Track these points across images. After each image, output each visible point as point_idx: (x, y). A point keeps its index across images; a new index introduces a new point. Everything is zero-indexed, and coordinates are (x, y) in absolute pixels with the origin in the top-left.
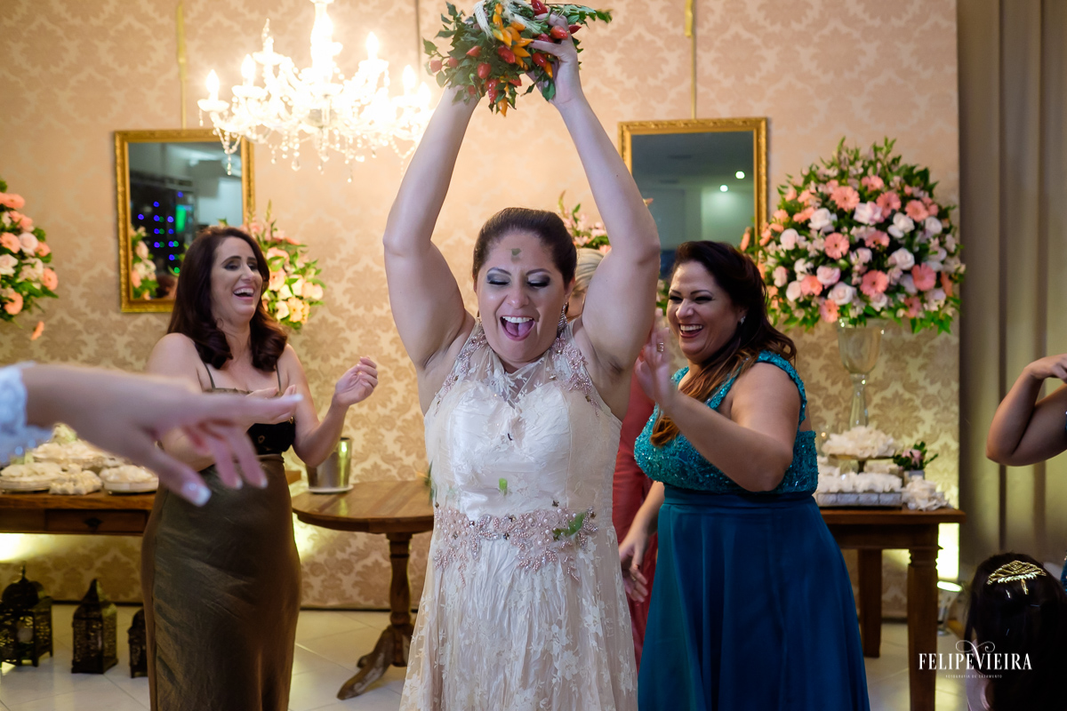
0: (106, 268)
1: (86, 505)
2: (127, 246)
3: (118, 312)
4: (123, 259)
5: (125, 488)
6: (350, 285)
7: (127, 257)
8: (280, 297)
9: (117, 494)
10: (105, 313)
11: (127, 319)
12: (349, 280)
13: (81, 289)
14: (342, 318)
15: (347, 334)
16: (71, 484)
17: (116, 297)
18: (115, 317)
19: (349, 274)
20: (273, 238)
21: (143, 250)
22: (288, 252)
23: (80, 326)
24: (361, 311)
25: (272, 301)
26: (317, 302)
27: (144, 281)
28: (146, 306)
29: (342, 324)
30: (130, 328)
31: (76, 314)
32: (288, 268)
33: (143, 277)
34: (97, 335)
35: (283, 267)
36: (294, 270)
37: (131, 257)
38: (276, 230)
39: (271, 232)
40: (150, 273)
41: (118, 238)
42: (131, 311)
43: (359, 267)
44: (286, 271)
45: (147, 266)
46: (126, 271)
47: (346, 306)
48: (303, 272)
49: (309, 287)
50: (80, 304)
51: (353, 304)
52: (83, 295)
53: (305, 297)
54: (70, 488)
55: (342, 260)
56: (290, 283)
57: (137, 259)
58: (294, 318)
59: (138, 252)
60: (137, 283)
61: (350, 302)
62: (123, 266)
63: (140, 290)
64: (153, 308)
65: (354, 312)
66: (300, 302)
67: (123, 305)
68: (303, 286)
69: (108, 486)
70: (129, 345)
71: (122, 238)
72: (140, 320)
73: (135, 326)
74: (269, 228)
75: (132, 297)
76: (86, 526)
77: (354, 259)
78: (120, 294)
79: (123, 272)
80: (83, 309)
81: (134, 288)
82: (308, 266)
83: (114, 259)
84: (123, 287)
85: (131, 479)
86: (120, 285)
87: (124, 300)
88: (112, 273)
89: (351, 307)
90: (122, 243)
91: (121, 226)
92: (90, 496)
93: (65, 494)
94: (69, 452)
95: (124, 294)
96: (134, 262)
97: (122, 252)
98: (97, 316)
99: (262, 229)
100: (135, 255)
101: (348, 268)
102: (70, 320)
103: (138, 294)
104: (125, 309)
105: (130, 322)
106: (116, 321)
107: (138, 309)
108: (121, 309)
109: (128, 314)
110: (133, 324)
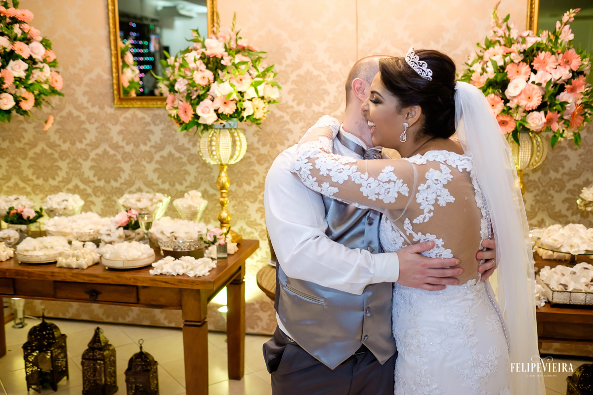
0: (101, 71)
1: (87, 279)
2: (117, 54)
3: (111, 107)
4: (114, 65)
5: (119, 265)
6: (294, 86)
7: (117, 63)
8: (246, 97)
9: (112, 270)
10: (102, 108)
11: (119, 112)
12: (294, 82)
13: (83, 88)
14: (287, 113)
15: (291, 126)
16: (74, 259)
17: (110, 95)
18: (109, 110)
19: (293, 77)
20: (238, 45)
21: (130, 58)
22: (250, 58)
23: (83, 118)
24: (302, 108)
25: (240, 101)
26: (274, 101)
27: (131, 82)
28: (133, 102)
29: (287, 118)
30: (121, 119)
31: (80, 108)
32: (251, 72)
33: (130, 79)
34: (96, 125)
35: (248, 71)
36: (256, 73)
37: (121, 64)
38: (240, 38)
39: (236, 40)
40: (135, 76)
41: (110, 47)
42: (121, 106)
43: (301, 72)
44: (250, 75)
45: (133, 71)
46: (117, 74)
47: (290, 103)
48: (264, 75)
49: (269, 88)
50: (83, 100)
51: (296, 102)
52: (85, 93)
53: (266, 97)
54: (74, 263)
55: (288, 66)
56: (255, 86)
57: (125, 65)
58: (257, 116)
59: (126, 59)
60: (126, 84)
61: (293, 100)
62: (114, 70)
63: (128, 89)
64: (138, 104)
65: (296, 109)
66: (262, 102)
67: (116, 101)
68: (264, 88)
69: (104, 262)
70: (120, 132)
71: (113, 48)
72: (129, 114)
73: (125, 118)
74: (234, 37)
75: (122, 96)
76: (87, 296)
77: (297, 65)
78: (113, 93)
79: (115, 75)
80: (85, 104)
81: (123, 88)
82: (267, 70)
83: (108, 65)
84: (115, 87)
85: (123, 257)
86: (113, 85)
87: (116, 97)
88: (106, 76)
89: (294, 104)
90: (114, 52)
91: (112, 38)
92: (90, 271)
93: (70, 268)
94: (74, 225)
95: (116, 92)
96: (123, 67)
97: (113, 59)
98: (96, 110)
99: (228, 38)
100: (124, 62)
101: (292, 72)
102: (76, 113)
103: (126, 92)
104: (117, 104)
105: (121, 115)
106: (111, 114)
107: (127, 104)
108: (114, 104)
109: (119, 108)
110: (123, 116)
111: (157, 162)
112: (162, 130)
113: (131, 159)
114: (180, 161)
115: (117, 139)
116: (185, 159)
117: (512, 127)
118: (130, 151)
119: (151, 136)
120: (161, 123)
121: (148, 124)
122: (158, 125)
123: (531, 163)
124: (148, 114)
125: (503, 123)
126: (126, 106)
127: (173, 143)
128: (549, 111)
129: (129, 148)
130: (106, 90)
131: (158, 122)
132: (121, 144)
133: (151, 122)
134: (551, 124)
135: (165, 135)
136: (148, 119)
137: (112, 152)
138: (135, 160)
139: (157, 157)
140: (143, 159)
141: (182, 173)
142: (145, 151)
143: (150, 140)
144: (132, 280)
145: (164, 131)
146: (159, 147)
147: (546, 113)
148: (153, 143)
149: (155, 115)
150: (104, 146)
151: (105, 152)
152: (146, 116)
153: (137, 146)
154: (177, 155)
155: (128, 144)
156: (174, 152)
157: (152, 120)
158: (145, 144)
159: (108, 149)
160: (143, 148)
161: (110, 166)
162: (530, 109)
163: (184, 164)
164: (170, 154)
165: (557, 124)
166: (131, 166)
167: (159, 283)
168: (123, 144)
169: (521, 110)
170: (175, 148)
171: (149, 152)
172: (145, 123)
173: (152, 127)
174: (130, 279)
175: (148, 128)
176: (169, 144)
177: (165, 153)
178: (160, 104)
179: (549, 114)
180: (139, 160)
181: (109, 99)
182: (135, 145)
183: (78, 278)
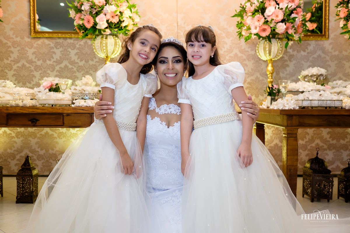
1: (30, 111)
3: (29, 37)
11: (33, 41)
16: (21, 101)
17: (28, 30)
18: (27, 40)
23: (10, 44)
30: (35, 45)
31: (8, 38)
34: (18, 48)
50: (10, 33)
52: (12, 29)
67: (32, 33)
72: (40, 42)
73: (37, 44)
75: (36, 31)
78: (31, 29)
79: (32, 18)
80: (11, 36)
83: (27, 12)
84: (32, 25)
88: (26, 19)
95: (32, 28)
97: (32, 8)
98: (18, 39)
102: (5, 41)
104: (33, 35)
105: (35, 42)
106: (28, 42)
107: (39, 35)
108: (31, 35)
109: (34, 38)
110: (36, 43)
111: (57, 71)
112: (61, 52)
113: (40, 69)
114: (72, 70)
115: (31, 57)
116: (75, 69)
117: (269, 32)
118: (40, 65)
119: (53, 55)
120: (60, 48)
121: (52, 48)
122: (59, 48)
123: (277, 55)
124: (52, 42)
125: (264, 30)
126: (39, 36)
127: (68, 59)
128: (287, 23)
129: (39, 63)
130: (26, 27)
131: (59, 47)
132: (34, 60)
133: (54, 47)
134: (288, 30)
135: (63, 55)
136: (52, 45)
137: (28, 65)
138: (43, 70)
139: (57, 68)
140: (48, 70)
141: (74, 77)
142: (50, 65)
143: (53, 58)
144: (61, 110)
145: (62, 52)
146: (59, 62)
147: (285, 24)
148: (55, 60)
149: (57, 43)
150: (23, 62)
151: (23, 65)
152: (51, 43)
153: (44, 61)
154: (70, 66)
155: (39, 60)
156: (68, 64)
157: (54, 46)
158: (50, 60)
159: (25, 63)
160: (48, 62)
161: (26, 74)
162: (278, 21)
163: (74, 72)
164: (66, 66)
165: (291, 30)
166: (40, 74)
167: (78, 110)
168: (36, 60)
169: (273, 21)
170: (69, 63)
171: (52, 65)
172: (50, 47)
173: (55, 50)
174: (60, 109)
175: (52, 51)
176: (65, 60)
177: (62, 65)
178: (61, 36)
179: (287, 24)
180: (46, 70)
181: (27, 33)
182: (43, 61)
183: (24, 110)
